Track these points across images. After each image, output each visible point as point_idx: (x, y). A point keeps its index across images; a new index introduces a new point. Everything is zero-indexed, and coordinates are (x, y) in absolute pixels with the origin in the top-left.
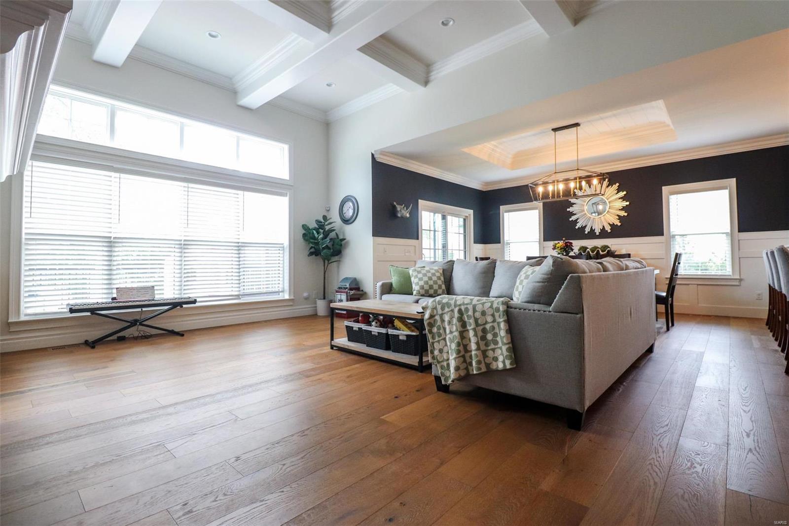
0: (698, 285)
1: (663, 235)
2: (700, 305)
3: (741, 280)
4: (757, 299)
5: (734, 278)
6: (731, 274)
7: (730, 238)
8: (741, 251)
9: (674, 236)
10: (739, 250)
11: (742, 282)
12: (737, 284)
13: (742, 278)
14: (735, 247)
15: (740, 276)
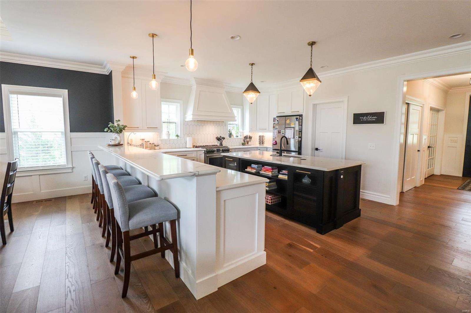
0: (40, 175)
1: (4, 132)
2: (42, 192)
3: (73, 168)
4: (84, 181)
5: (68, 167)
6: (66, 164)
7: (64, 136)
8: (72, 146)
9: (16, 133)
10: (71, 145)
11: (74, 170)
12: (71, 171)
13: (74, 166)
14: (69, 143)
15: (72, 166)
